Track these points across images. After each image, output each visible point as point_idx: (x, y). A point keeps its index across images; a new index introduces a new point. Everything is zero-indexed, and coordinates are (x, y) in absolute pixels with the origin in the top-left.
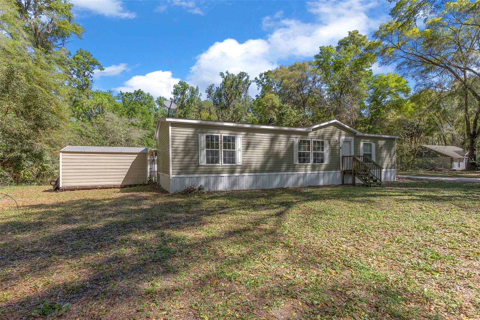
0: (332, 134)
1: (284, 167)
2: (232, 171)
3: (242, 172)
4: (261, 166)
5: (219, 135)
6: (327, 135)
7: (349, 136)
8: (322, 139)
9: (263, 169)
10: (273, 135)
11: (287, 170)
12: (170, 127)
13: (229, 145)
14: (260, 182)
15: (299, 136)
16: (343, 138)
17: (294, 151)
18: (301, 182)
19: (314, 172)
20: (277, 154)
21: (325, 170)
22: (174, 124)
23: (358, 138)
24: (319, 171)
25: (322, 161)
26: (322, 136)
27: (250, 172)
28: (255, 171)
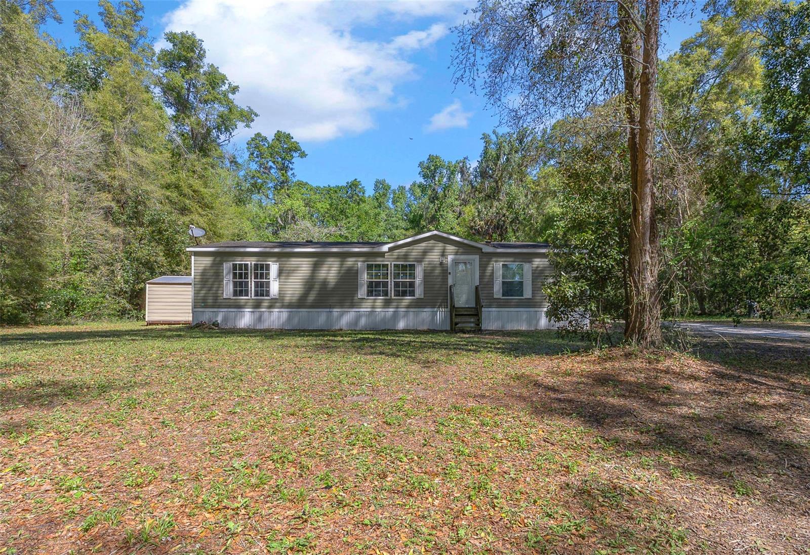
2: (257, 305)
3: (270, 307)
4: (299, 300)
5: (249, 263)
7: (463, 254)
8: (405, 261)
9: (301, 303)
12: (193, 257)
13: (262, 275)
14: (296, 320)
15: (361, 259)
16: (450, 258)
17: (359, 279)
18: (363, 321)
20: (325, 283)
21: (408, 307)
22: (196, 254)
23: (486, 258)
25: (412, 294)
26: (406, 257)
27: (282, 307)
28: (290, 306)
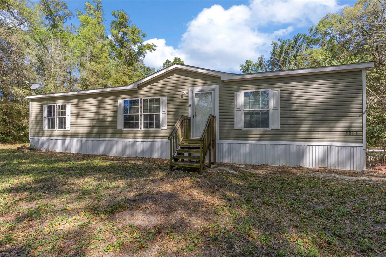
0: (177, 87)
1: (110, 132)
5: (55, 104)
6: (168, 90)
10: (99, 99)
11: (113, 136)
12: (30, 103)
13: (62, 113)
17: (118, 114)
19: (146, 140)
22: (33, 100)
23: (227, 87)
24: (154, 138)
25: (158, 126)
